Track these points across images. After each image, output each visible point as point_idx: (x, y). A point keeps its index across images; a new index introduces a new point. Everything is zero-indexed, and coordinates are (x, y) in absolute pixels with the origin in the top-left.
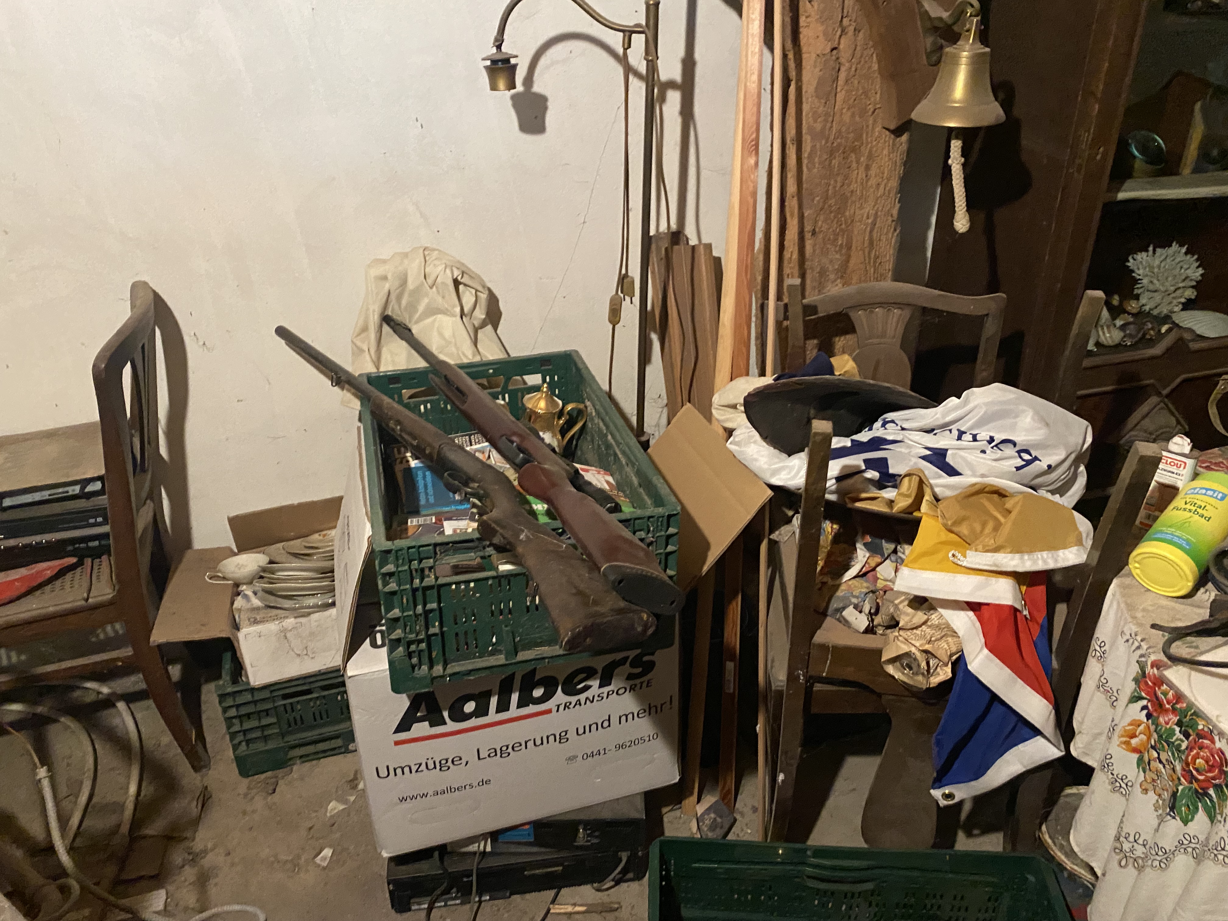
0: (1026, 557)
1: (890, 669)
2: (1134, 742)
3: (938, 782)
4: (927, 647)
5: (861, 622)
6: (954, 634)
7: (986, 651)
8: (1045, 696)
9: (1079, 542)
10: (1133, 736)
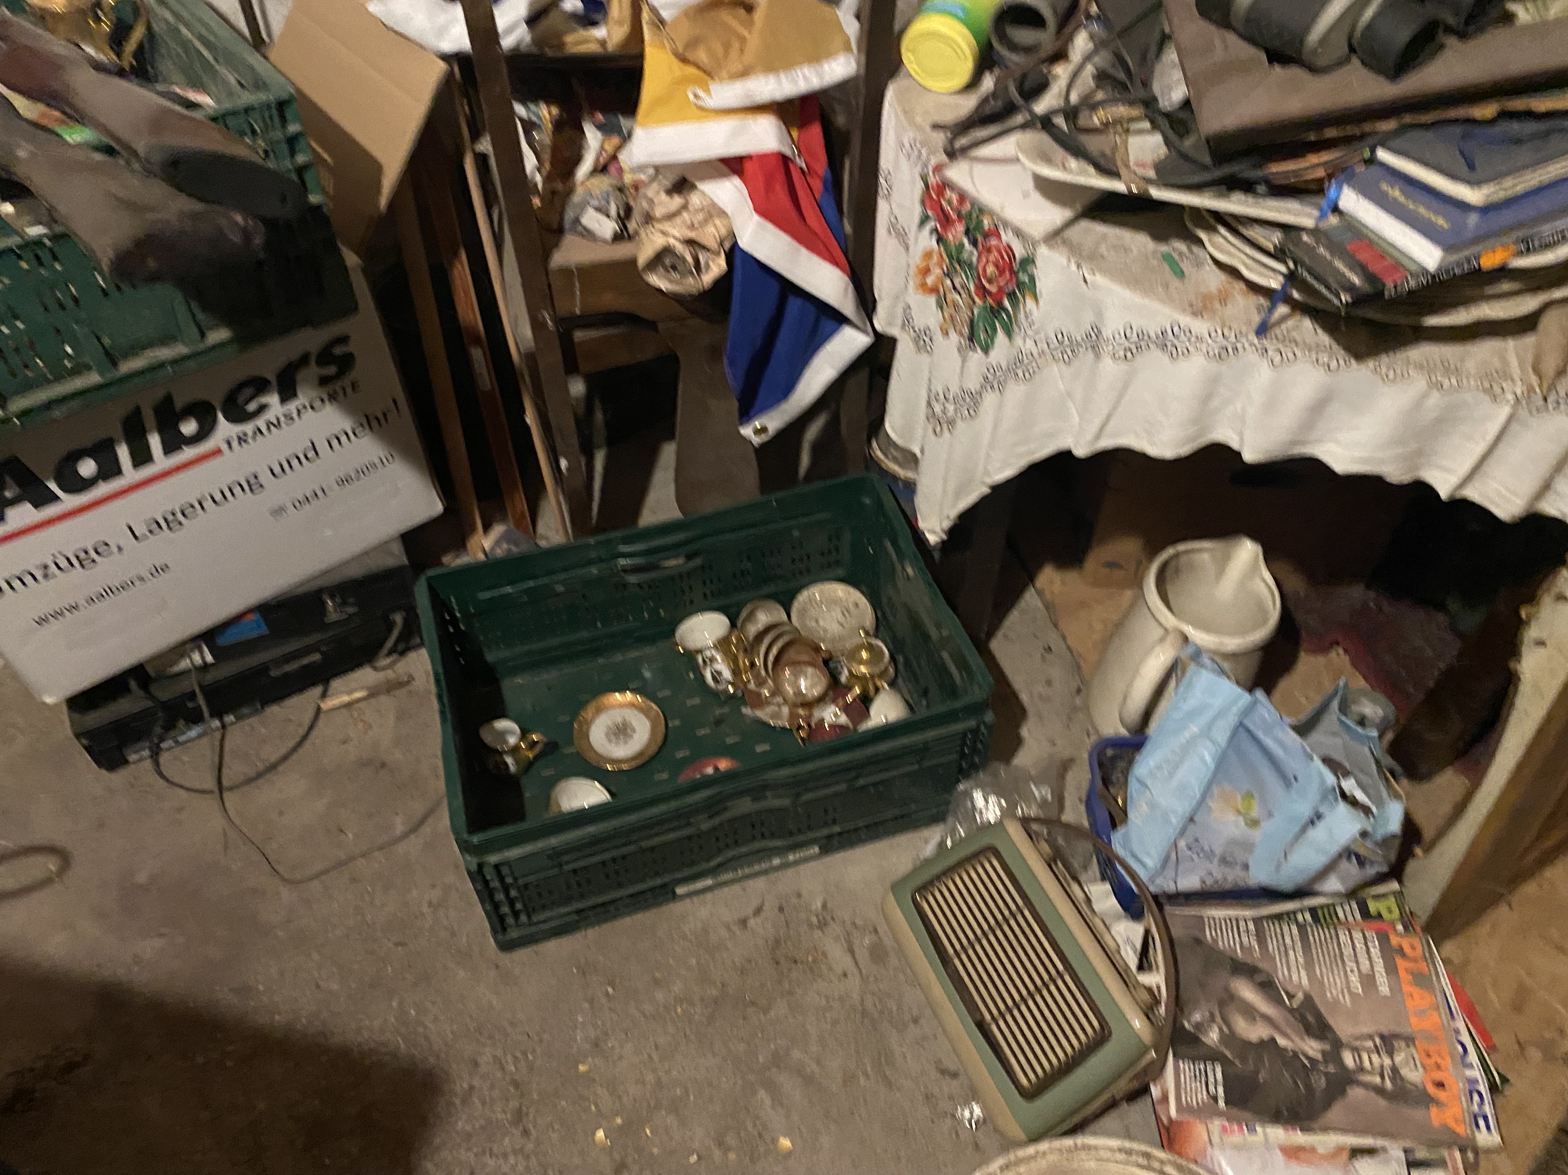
0: (782, 76)
1: (654, 280)
2: (930, 280)
3: (746, 414)
4: (689, 235)
6: (723, 213)
7: (756, 217)
8: (835, 263)
9: (848, 48)
10: (926, 271)
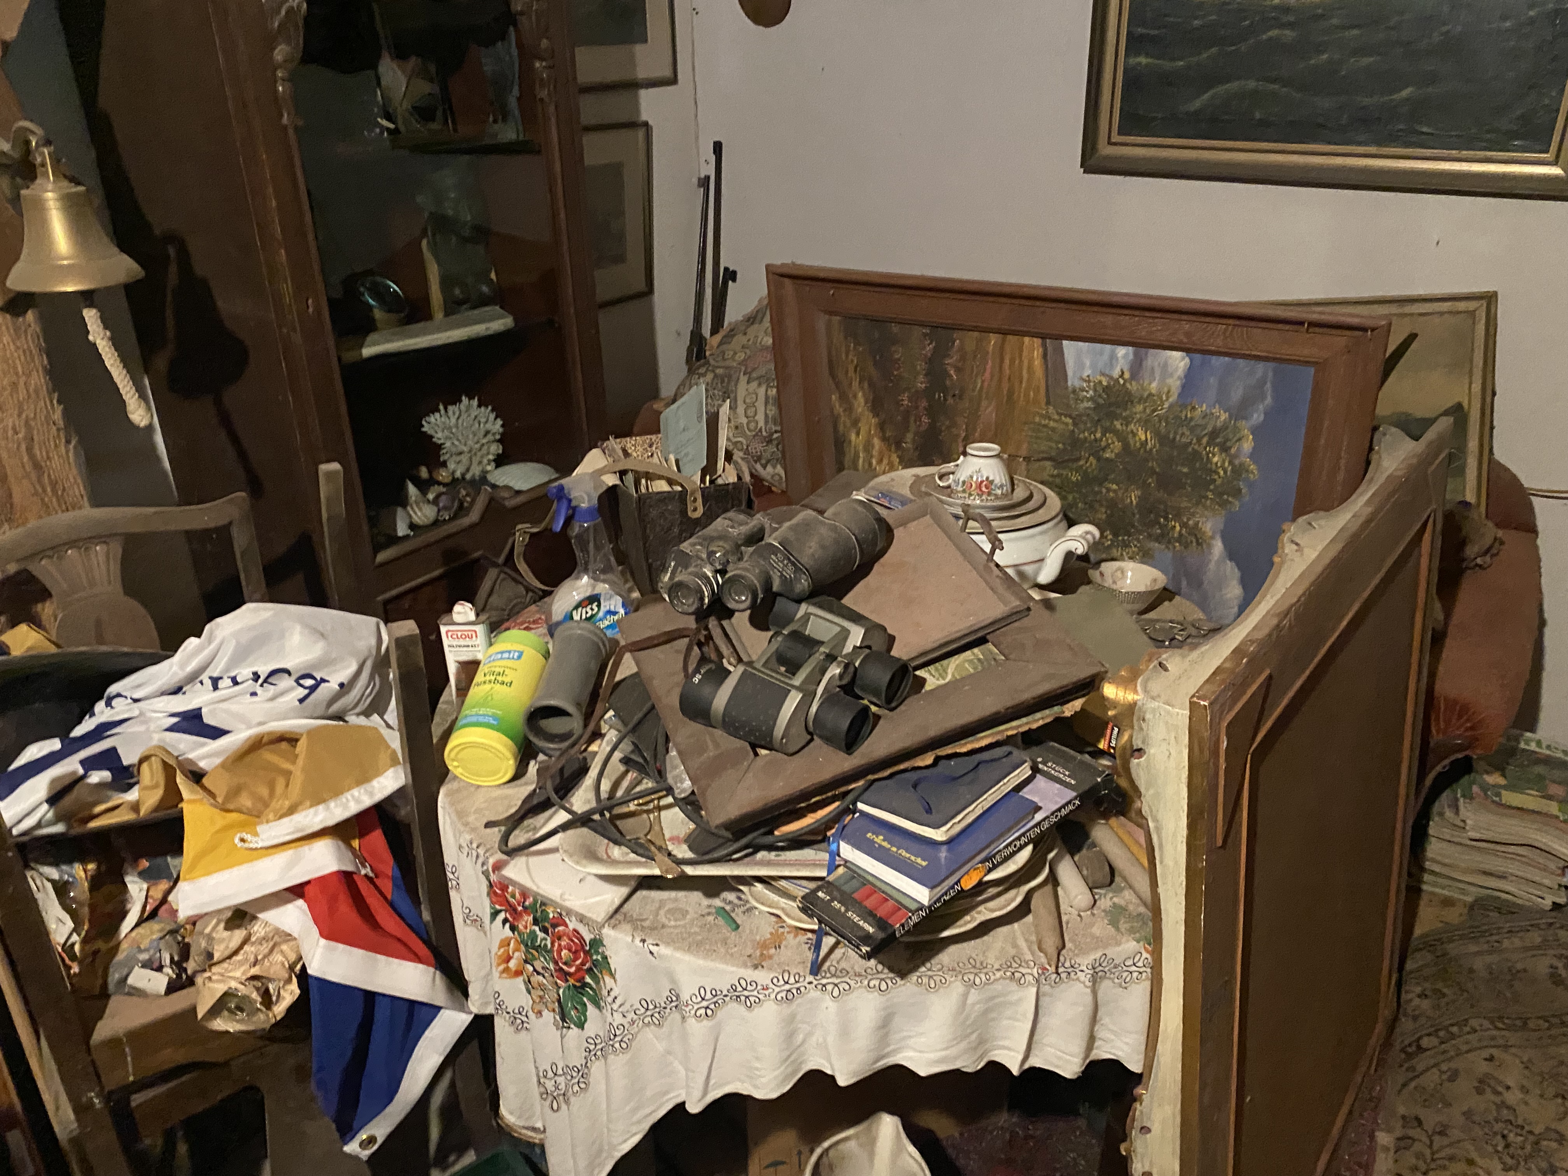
0: (332, 804)
1: (219, 1024)
2: (512, 964)
3: (347, 1131)
4: (255, 971)
5: (157, 982)
6: (288, 937)
7: (323, 941)
8: (418, 958)
9: (394, 762)
10: (509, 959)
